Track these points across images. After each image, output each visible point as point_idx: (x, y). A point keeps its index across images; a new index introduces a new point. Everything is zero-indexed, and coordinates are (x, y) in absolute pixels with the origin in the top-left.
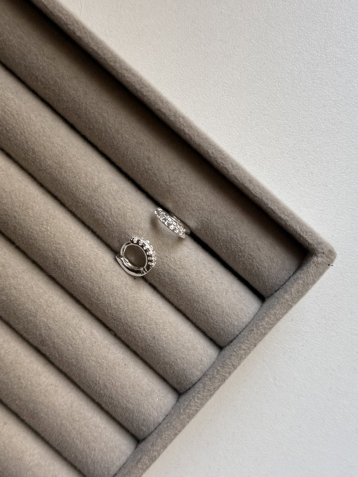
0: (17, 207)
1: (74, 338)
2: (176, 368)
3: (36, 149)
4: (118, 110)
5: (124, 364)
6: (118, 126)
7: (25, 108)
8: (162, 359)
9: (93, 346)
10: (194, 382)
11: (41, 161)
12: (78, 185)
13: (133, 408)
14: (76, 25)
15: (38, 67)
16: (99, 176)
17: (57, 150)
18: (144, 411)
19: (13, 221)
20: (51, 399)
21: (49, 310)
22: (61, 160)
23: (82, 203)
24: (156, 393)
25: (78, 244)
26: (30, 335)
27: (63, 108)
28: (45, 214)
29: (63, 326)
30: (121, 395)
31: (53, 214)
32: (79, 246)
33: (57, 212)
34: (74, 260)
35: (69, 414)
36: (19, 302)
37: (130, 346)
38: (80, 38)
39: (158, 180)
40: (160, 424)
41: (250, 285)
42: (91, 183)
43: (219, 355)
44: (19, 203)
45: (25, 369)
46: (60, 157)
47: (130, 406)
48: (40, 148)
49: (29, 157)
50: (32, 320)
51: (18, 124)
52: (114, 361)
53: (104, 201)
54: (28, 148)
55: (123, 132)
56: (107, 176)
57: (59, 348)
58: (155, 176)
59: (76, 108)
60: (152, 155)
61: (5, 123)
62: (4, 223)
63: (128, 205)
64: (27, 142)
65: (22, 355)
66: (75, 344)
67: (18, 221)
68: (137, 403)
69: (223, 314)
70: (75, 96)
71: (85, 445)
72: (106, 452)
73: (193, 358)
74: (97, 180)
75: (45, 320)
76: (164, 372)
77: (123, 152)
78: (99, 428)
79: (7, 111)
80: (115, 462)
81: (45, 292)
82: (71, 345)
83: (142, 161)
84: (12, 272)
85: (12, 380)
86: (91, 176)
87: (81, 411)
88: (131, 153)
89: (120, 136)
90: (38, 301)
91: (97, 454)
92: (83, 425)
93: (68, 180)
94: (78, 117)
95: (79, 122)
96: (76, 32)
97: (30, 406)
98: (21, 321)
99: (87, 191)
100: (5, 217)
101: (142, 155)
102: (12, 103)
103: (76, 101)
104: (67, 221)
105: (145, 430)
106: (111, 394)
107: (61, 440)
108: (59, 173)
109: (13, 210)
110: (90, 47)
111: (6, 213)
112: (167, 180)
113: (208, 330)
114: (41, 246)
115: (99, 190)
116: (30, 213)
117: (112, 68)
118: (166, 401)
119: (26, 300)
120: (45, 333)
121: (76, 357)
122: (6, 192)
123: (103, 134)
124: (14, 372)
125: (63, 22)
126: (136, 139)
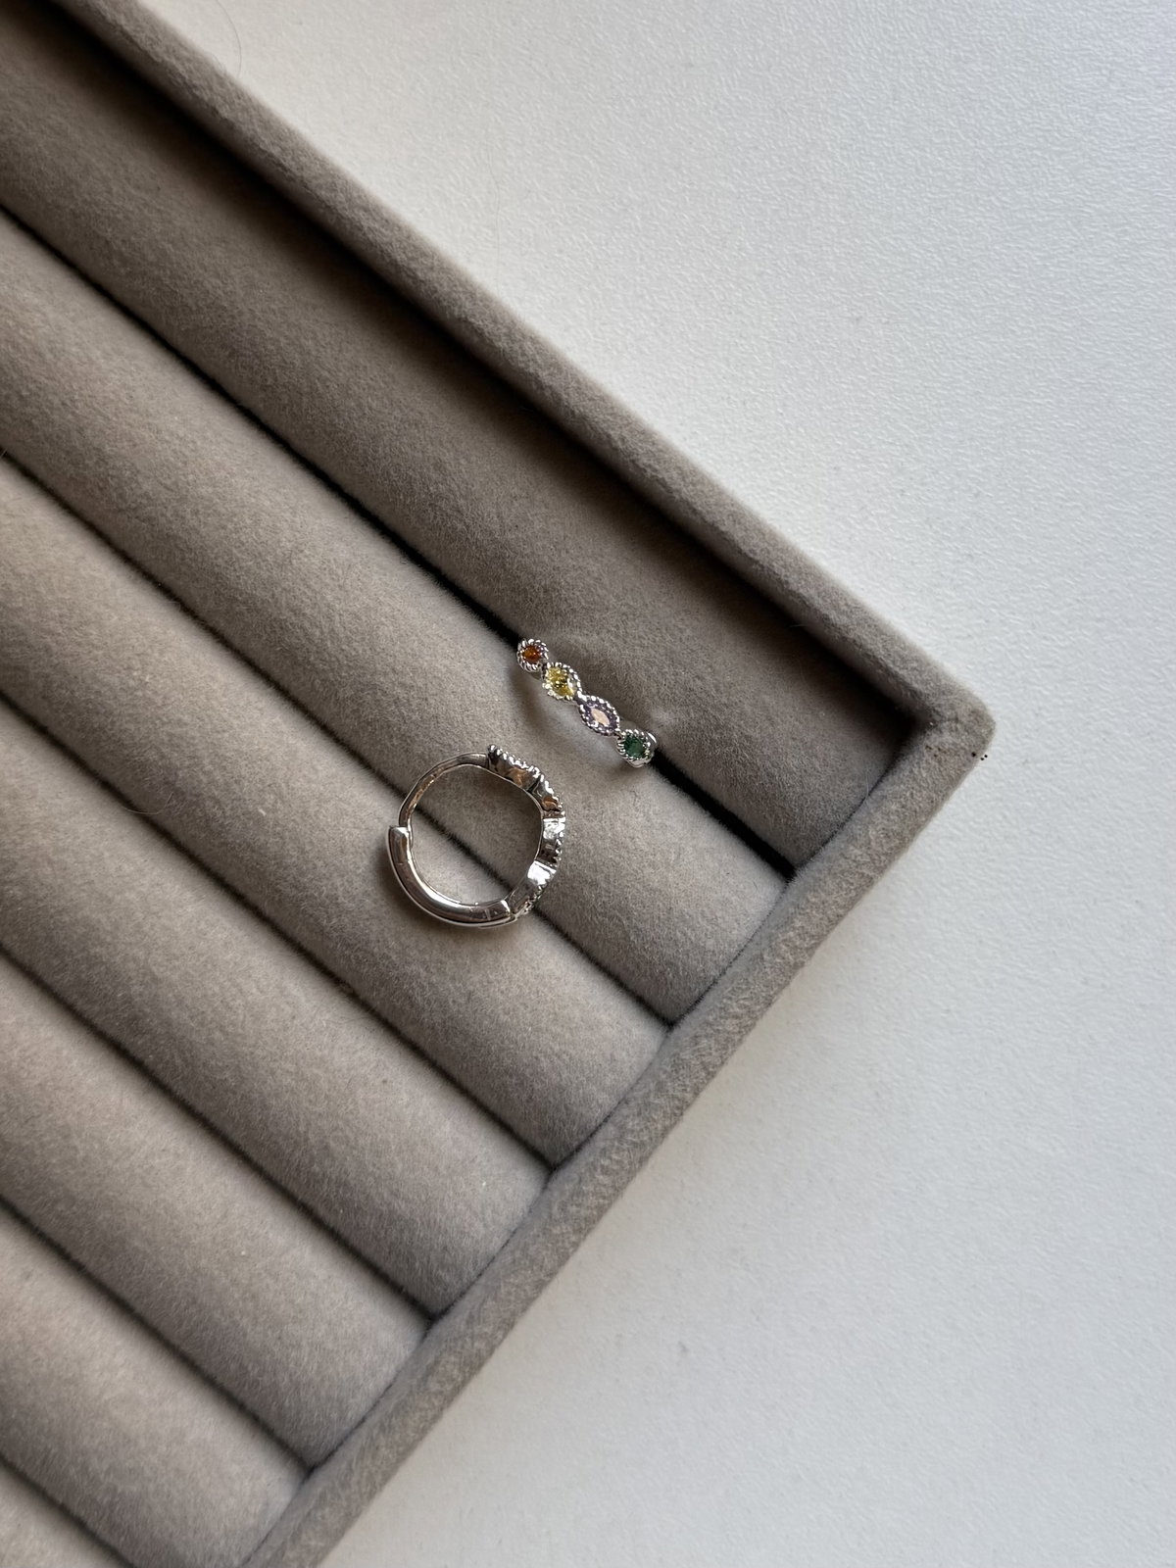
0: (52, 619)
1: (228, 1004)
2: (538, 1086)
3: (107, 449)
4: (347, 330)
5: (380, 1079)
6: (348, 374)
7: (75, 334)
8: (494, 1058)
9: (286, 1028)
10: (594, 1124)
11: (123, 484)
12: (235, 551)
13: (411, 1212)
14: (216, 87)
15: (111, 215)
16: (293, 522)
17: (169, 452)
18: (443, 1219)
19: (42, 663)
20: (162, 1196)
21: (153, 926)
22: (182, 478)
23: (245, 603)
24: (479, 1165)
25: (235, 722)
26: (95, 1002)
27: (187, 330)
28: (137, 639)
29: (196, 971)
30: (372, 1174)
31: (159, 638)
32: (238, 730)
33: (172, 632)
34: (224, 768)
35: (219, 1239)
36: (63, 902)
37: (398, 1025)
38: (231, 126)
39: (468, 527)
40: (494, 1258)
41: (750, 829)
42: (270, 542)
43: (663, 1044)
44: (60, 609)
45: (84, 1106)
46: (178, 468)
47: (401, 1207)
48: (119, 445)
49: (86, 472)
50: (101, 956)
51: (53, 379)
52: (352, 1072)
53: (309, 594)
54: (84, 446)
55: (361, 391)
56: (318, 521)
57: (184, 1037)
58: (459, 516)
59: (224, 326)
60: (447, 457)
61: (15, 376)
62: (16, 668)
63: (380, 603)
64: (80, 431)
65: (75, 1062)
66: (233, 1024)
67: (56, 662)
68: (423, 1198)
69: (669, 919)
70: (220, 292)
71: (269, 1333)
72: (332, 1351)
73: (587, 1051)
74: (288, 533)
75: (141, 954)
76: (503, 1100)
77: (365, 451)
78: (312, 1280)
79: (21, 341)
80: (361, 1382)
81: (140, 871)
82: (221, 1026)
83: (420, 474)
84: (41, 814)
85: (45, 1139)
86: (271, 524)
87: (256, 1229)
88: (387, 450)
89: (353, 404)
90: (119, 897)
91: (306, 1359)
92: (262, 1271)
93: (204, 534)
94: (231, 355)
95: (233, 370)
96: (217, 107)
97: (100, 1218)
98: (68, 959)
99: (260, 568)
100: (17, 651)
101: (420, 455)
102: (36, 320)
103: (224, 308)
104: (202, 659)
105: (448, 1278)
106: (345, 1173)
107: (195, 1319)
108: (177, 515)
109: (43, 630)
110: (260, 149)
111: (22, 638)
112: (493, 527)
113: (627, 969)
114: (126, 730)
115: (294, 562)
116: (92, 637)
117: (324, 206)
118: (511, 1190)
119: (83, 894)
120: (141, 995)
121: (237, 1063)
122: (19, 576)
123: (305, 400)
124: (51, 1115)
125: (179, 80)
126: (401, 409)
